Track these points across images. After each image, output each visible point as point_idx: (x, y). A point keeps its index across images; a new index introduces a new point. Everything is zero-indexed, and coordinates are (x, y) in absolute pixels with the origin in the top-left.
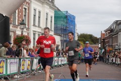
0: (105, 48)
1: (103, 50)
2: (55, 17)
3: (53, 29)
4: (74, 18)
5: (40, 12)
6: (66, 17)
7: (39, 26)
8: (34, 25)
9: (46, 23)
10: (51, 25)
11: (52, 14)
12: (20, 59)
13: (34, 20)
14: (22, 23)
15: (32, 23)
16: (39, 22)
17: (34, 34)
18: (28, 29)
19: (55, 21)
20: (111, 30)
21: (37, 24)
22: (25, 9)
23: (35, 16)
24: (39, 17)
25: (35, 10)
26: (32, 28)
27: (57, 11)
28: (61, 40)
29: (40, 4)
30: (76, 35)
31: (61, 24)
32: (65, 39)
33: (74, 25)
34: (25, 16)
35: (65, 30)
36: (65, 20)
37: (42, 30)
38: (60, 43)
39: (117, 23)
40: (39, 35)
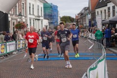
0: (78, 25)
1: (77, 27)
2: (44, 7)
3: (43, 16)
4: (57, 7)
5: (33, 5)
6: (51, 7)
8: (30, 14)
10: (41, 13)
11: (41, 5)
15: (28, 13)
16: (33, 11)
17: (30, 20)
18: (26, 17)
19: (44, 10)
20: (81, 14)
21: (32, 13)
22: (23, 4)
23: (30, 8)
24: (33, 8)
25: (30, 4)
26: (29, 16)
30: (59, 18)
31: (48, 11)
32: (51, 21)
33: (57, 12)
34: (23, 8)
35: (51, 15)
36: (51, 9)
37: (35, 16)
38: (48, 24)
39: (85, 9)
40: (33, 20)
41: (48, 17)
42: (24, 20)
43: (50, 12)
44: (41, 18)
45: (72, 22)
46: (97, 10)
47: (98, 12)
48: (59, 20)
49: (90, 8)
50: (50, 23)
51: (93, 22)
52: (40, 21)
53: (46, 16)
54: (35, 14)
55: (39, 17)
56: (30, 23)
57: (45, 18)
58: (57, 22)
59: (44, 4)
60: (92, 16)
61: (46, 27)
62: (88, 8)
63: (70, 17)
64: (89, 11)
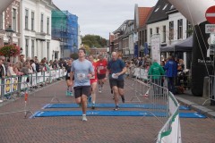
2: (52, 18)
3: (50, 33)
4: (76, 18)
5: (33, 13)
6: (66, 18)
7: (32, 30)
8: (26, 29)
9: (42, 26)
10: (47, 29)
11: (48, 14)
12: (3, 80)
13: (26, 23)
14: (9, 30)
15: (24, 27)
16: (33, 25)
17: (27, 40)
18: (19, 34)
19: (53, 23)
20: (120, 32)
21: (30, 28)
22: (15, 10)
23: (27, 17)
24: (33, 19)
25: (27, 10)
26: (24, 33)
27: (55, 11)
28: (61, 46)
29: (33, 4)
30: (79, 39)
31: (61, 26)
32: (65, 44)
33: (77, 26)
34: (14, 18)
35: (66, 33)
36: (65, 22)
37: (37, 34)
38: (59, 50)
39: (128, 23)
40: (33, 41)
41: (59, 36)
42: (15, 40)
43: (64, 26)
44: (46, 37)
45: (103, 46)
46: (149, 26)
47: (151, 30)
48: (80, 42)
49: (138, 22)
50: (63, 48)
51: (142, 48)
52: (45, 43)
53: (57, 35)
54: (35, 29)
55: (44, 35)
56: (27, 46)
57: (54, 38)
58: (75, 45)
59: (53, 12)
60: (140, 35)
61: (56, 54)
62: (134, 22)
63: (98, 38)
64: (135, 26)
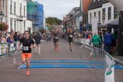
0: (66, 29)
1: (65, 30)
2: (27, 6)
3: (26, 16)
4: (42, 6)
5: (15, 3)
6: (36, 6)
7: (15, 14)
8: (11, 13)
9: (21, 12)
10: (24, 13)
11: (24, 4)
13: (11, 9)
15: (9, 12)
17: (11, 20)
18: (6, 17)
19: (28, 9)
20: (71, 15)
21: (13, 12)
22: (4, 1)
23: (11, 6)
24: (15, 7)
25: (11, 1)
26: (10, 16)
27: (29, 1)
28: (33, 24)
30: (44, 19)
31: (32, 11)
32: (35, 23)
33: (43, 12)
34: (3, 6)
35: (36, 16)
36: (35, 8)
37: (17, 17)
38: (31, 26)
39: (75, 9)
40: (15, 21)
41: (31, 18)
42: (4, 21)
43: (34, 12)
44: (24, 19)
45: (59, 24)
46: (89, 12)
47: (91, 14)
50: (34, 25)
51: (85, 25)
52: (23, 23)
55: (22, 17)
56: (11, 24)
57: (28, 19)
58: (42, 23)
59: (27, 2)
60: (83, 17)
61: (30, 29)
62: (79, 9)
63: (56, 19)
64: (80, 11)
